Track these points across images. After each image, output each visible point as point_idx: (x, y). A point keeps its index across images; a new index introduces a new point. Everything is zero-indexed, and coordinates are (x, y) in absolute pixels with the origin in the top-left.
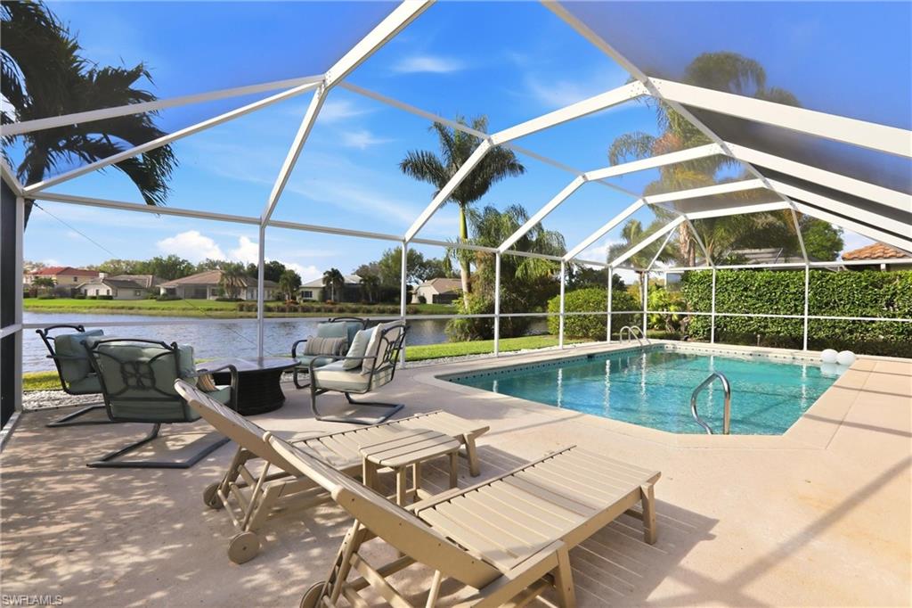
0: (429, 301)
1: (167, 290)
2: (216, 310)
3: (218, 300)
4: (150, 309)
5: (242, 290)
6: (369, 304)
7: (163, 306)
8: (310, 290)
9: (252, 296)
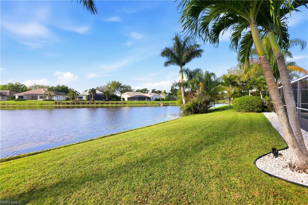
0: (126, 99)
1: (19, 96)
2: (45, 104)
3: (43, 100)
4: (13, 104)
5: (54, 96)
6: (107, 101)
7: (20, 103)
8: (82, 96)
9: (58, 98)
